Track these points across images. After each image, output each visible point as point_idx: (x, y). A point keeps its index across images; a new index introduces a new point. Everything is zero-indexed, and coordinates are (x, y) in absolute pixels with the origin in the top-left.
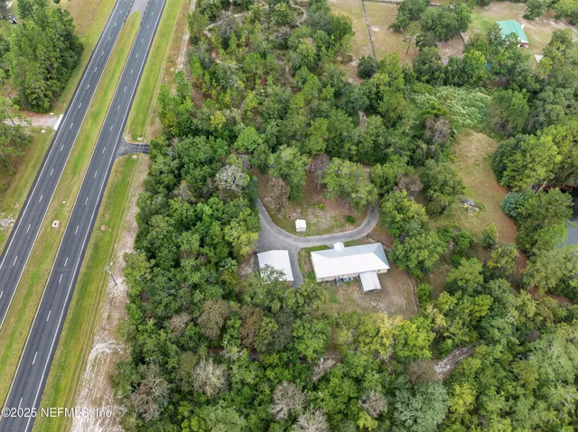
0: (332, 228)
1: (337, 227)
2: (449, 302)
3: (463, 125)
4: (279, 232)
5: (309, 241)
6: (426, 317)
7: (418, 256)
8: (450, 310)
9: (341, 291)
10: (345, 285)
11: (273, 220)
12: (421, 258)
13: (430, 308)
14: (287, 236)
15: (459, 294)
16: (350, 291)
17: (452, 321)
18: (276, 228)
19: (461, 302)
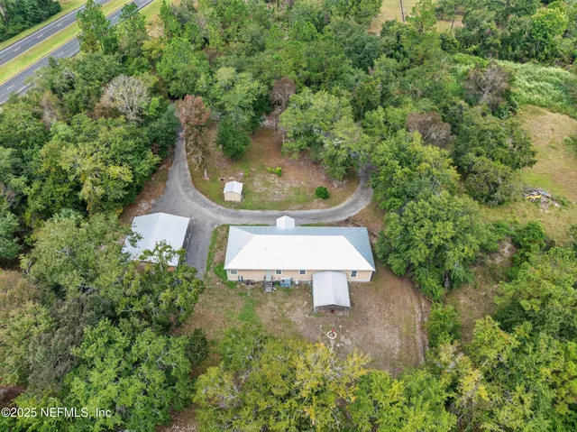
0: (289, 202)
1: (298, 202)
2: (498, 343)
3: (530, 102)
4: (195, 198)
5: (241, 216)
6: (437, 372)
7: (429, 236)
8: (501, 365)
9: (271, 304)
10: (280, 293)
11: (194, 182)
12: (436, 240)
13: (447, 351)
14: (205, 205)
15: (523, 329)
16: (288, 305)
17: (505, 394)
18: (193, 191)
19: (530, 348)
